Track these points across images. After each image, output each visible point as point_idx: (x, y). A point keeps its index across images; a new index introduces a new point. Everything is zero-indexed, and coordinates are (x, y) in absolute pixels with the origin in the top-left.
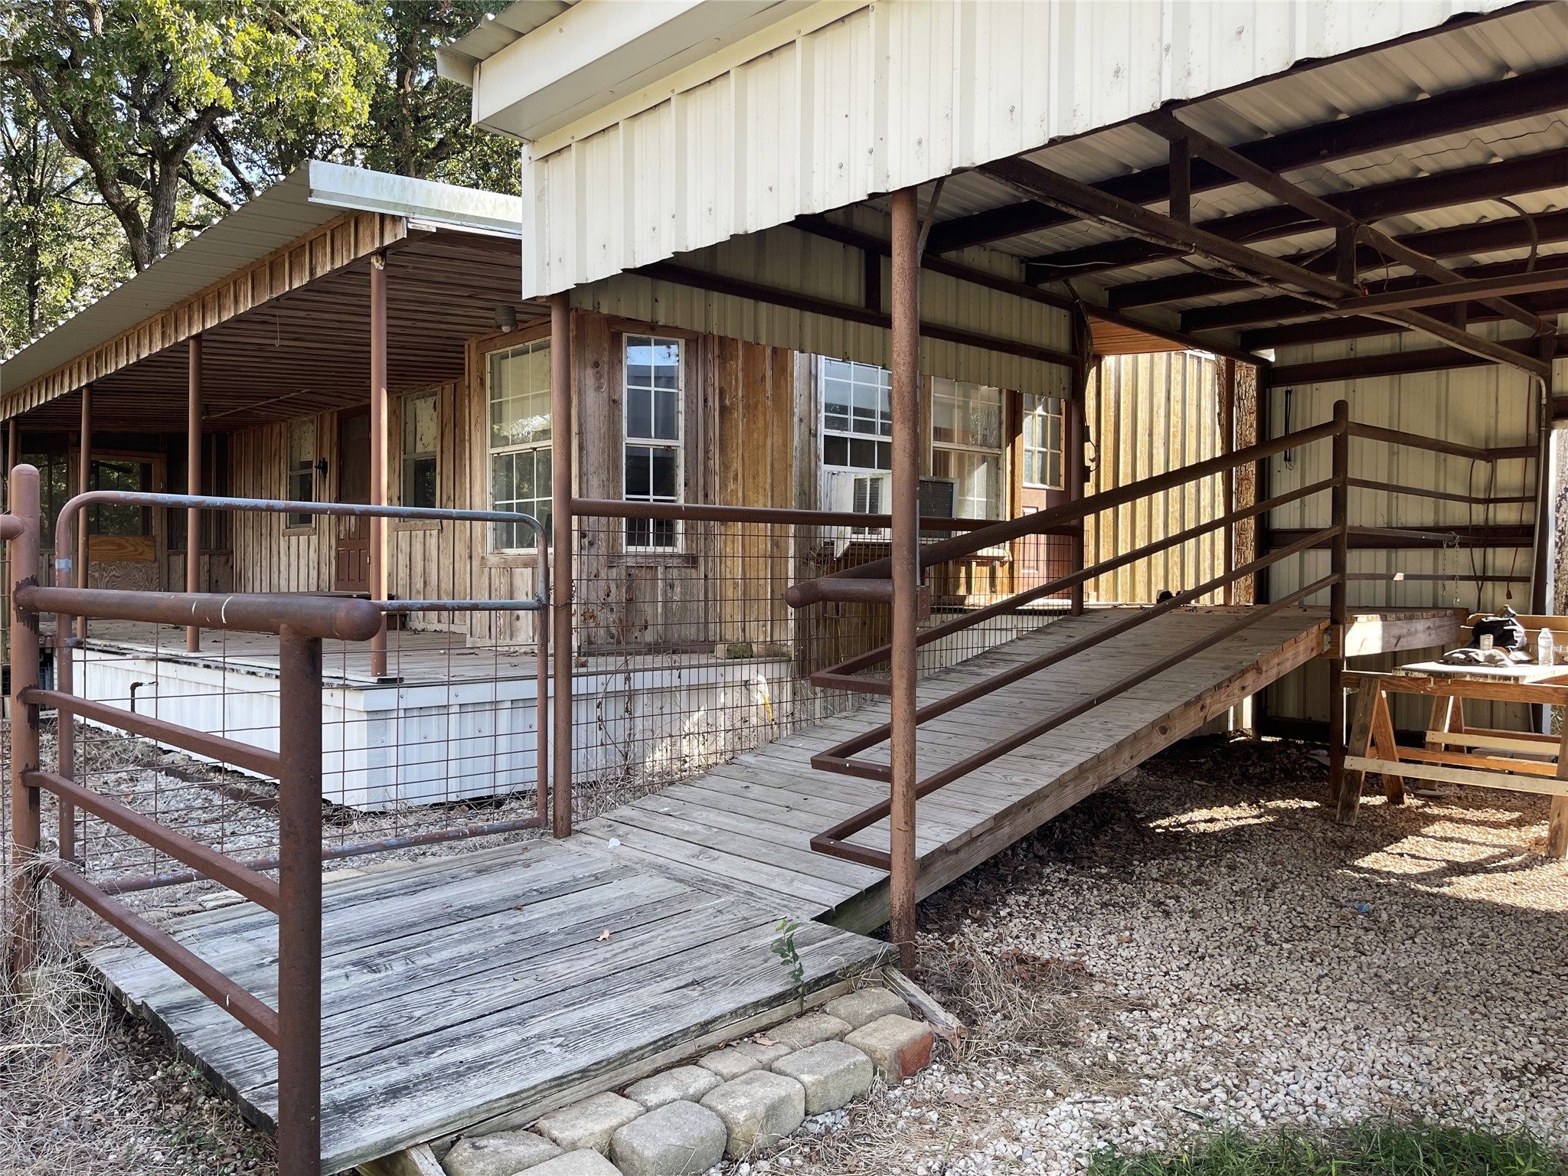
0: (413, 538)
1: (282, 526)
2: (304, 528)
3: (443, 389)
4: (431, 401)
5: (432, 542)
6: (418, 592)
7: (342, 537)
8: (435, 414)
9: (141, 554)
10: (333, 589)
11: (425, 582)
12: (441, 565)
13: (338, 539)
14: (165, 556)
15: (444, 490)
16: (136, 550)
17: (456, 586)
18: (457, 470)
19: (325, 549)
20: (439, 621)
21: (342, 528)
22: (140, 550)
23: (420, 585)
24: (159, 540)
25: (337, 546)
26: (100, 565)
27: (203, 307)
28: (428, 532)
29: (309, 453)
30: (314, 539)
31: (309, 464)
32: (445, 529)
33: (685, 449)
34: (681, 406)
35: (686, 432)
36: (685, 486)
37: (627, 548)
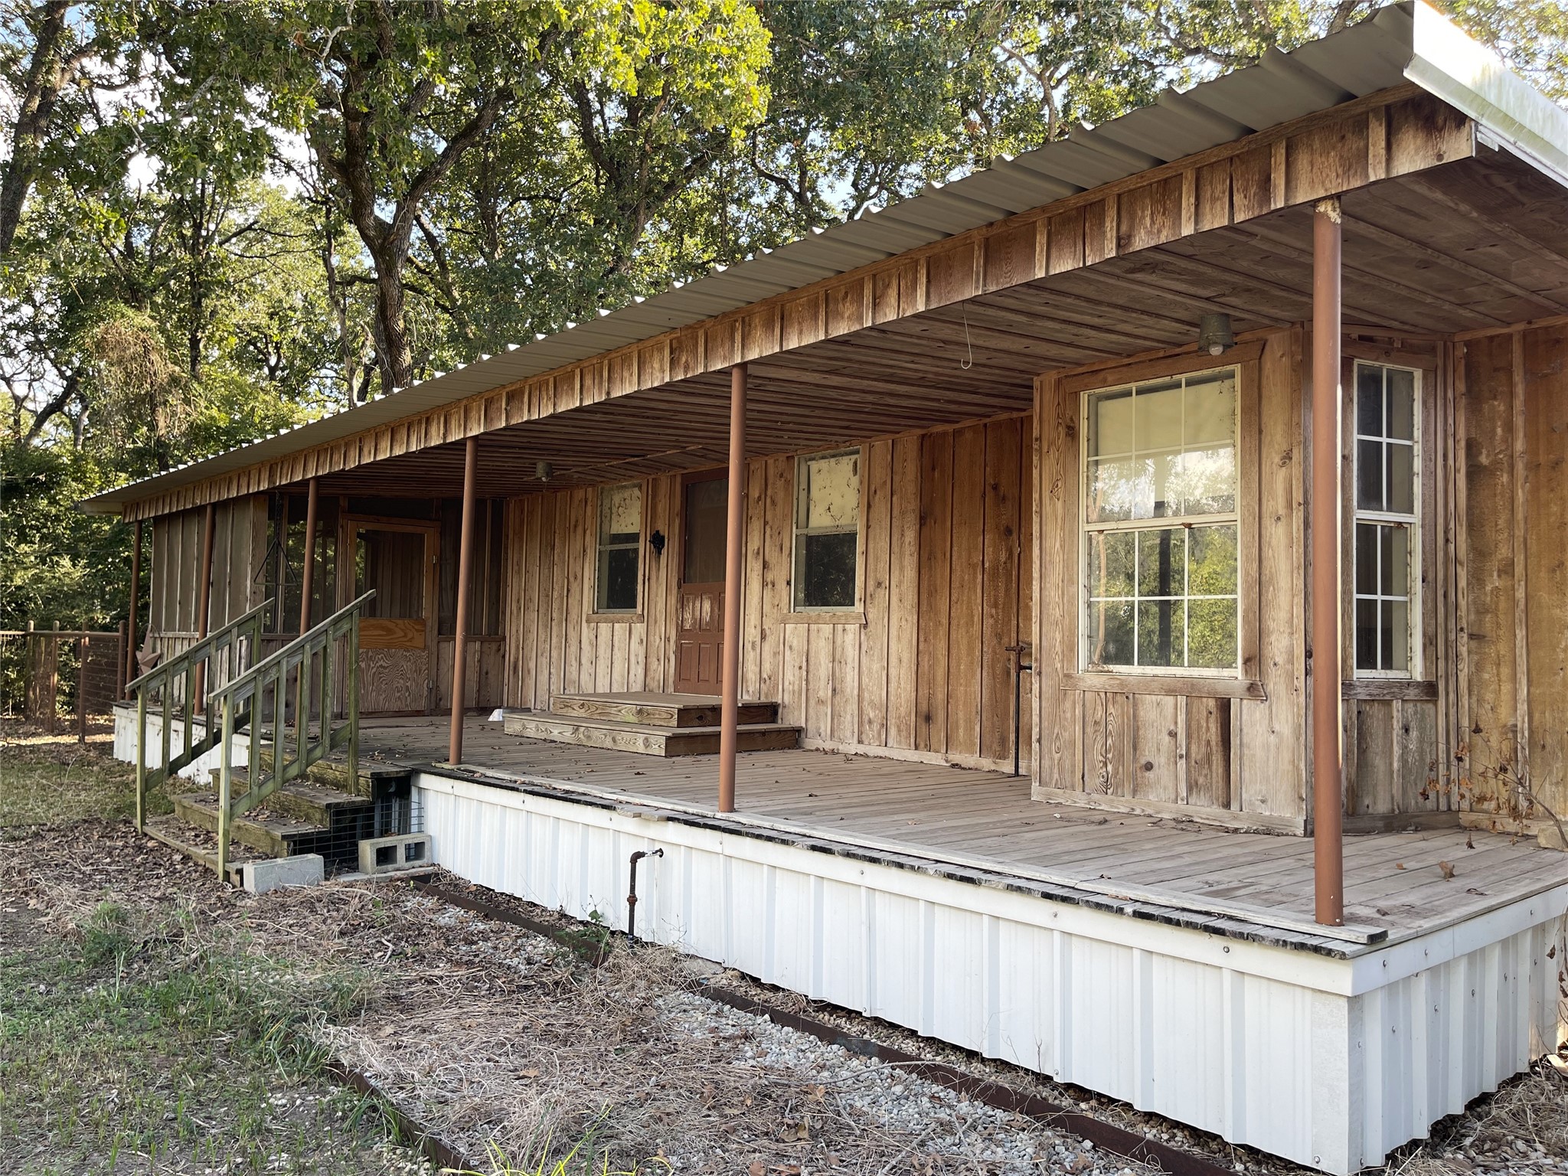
0: (813, 634)
1: (587, 608)
2: (619, 613)
3: (871, 447)
4: (846, 464)
5: (850, 636)
6: (821, 702)
7: (687, 626)
8: (855, 481)
9: (410, 640)
10: (671, 690)
11: (834, 690)
12: (864, 669)
13: (681, 631)
14: (435, 642)
15: (871, 574)
16: (405, 636)
17: (892, 698)
18: (895, 548)
19: (657, 641)
20: (860, 742)
21: (688, 616)
22: (410, 636)
23: (825, 692)
24: (429, 623)
25: (679, 636)
26: (367, 653)
28: (840, 627)
29: (629, 519)
30: (639, 629)
31: (633, 538)
32: (871, 627)
33: (1423, 527)
34: (1418, 465)
35: (1423, 502)
36: (1423, 581)
37: (1358, 674)
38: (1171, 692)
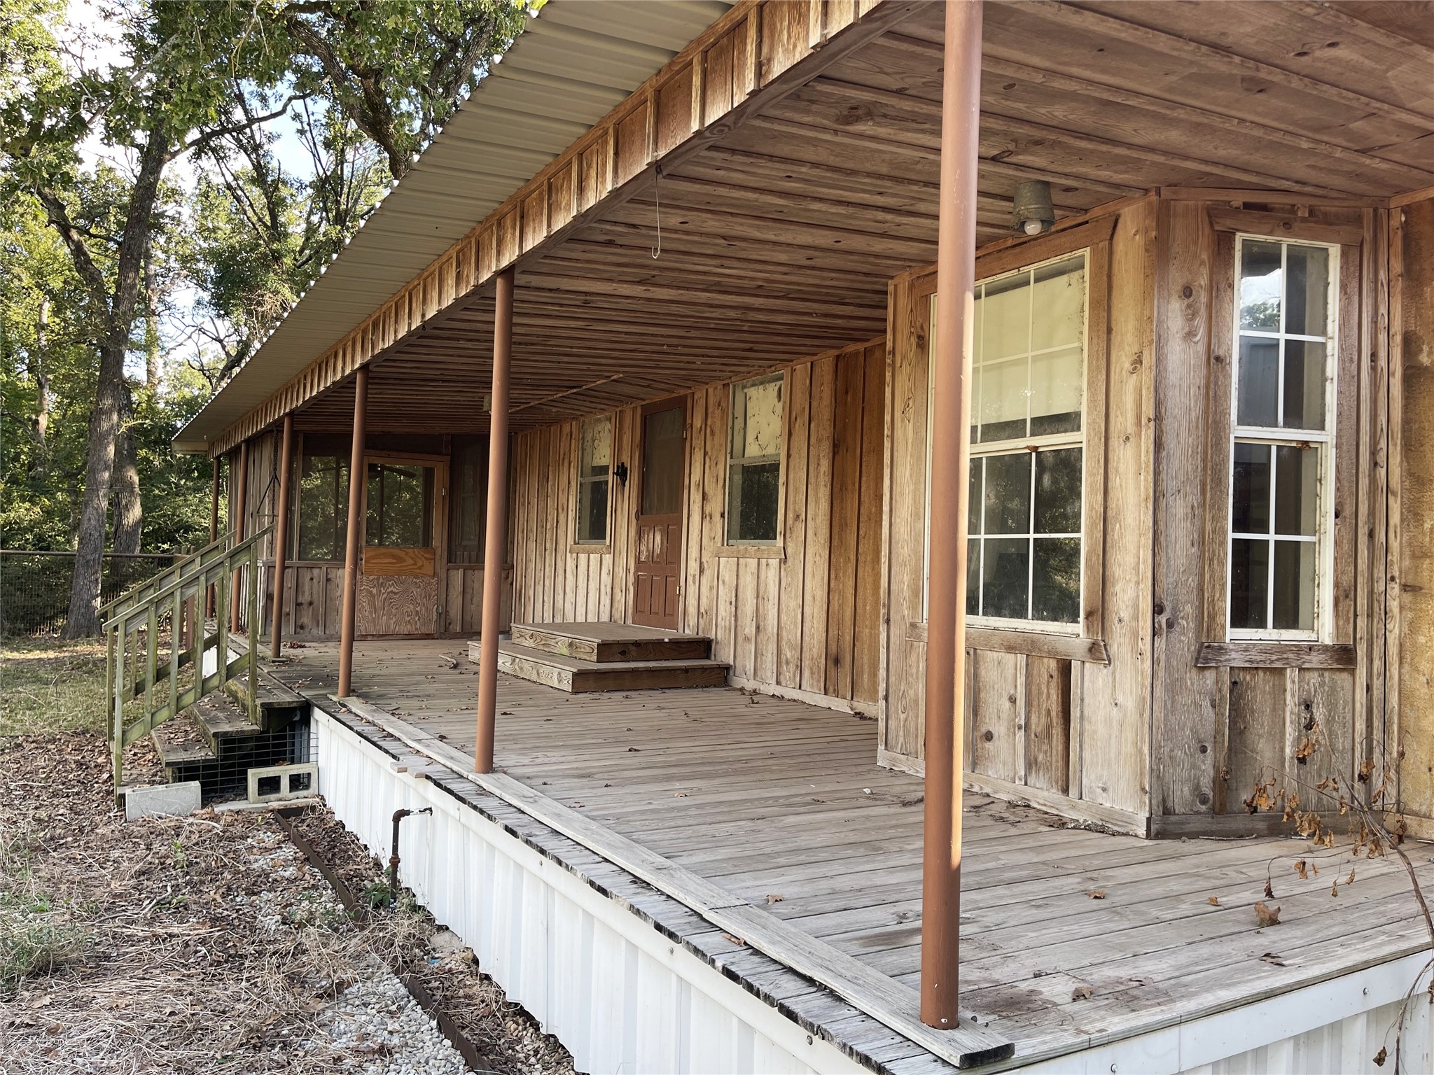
0: (742, 568)
1: (570, 541)
2: (595, 545)
3: (793, 371)
4: (772, 389)
5: (771, 574)
6: (747, 639)
7: (643, 559)
8: (779, 406)
9: (420, 568)
10: (629, 621)
11: (758, 627)
12: (783, 606)
13: (638, 561)
14: (444, 571)
15: (791, 506)
16: (415, 564)
17: (806, 638)
18: (812, 479)
19: (621, 572)
20: (778, 683)
21: (643, 548)
22: (420, 564)
23: (750, 630)
24: (439, 552)
25: (637, 569)
26: (378, 579)
27: (522, 217)
28: (763, 561)
29: (603, 455)
30: (608, 559)
31: (604, 470)
32: (790, 560)
33: (1338, 446)
34: (1332, 368)
35: (1339, 415)
36: (1337, 516)
37: (1233, 634)
38: (1011, 649)
